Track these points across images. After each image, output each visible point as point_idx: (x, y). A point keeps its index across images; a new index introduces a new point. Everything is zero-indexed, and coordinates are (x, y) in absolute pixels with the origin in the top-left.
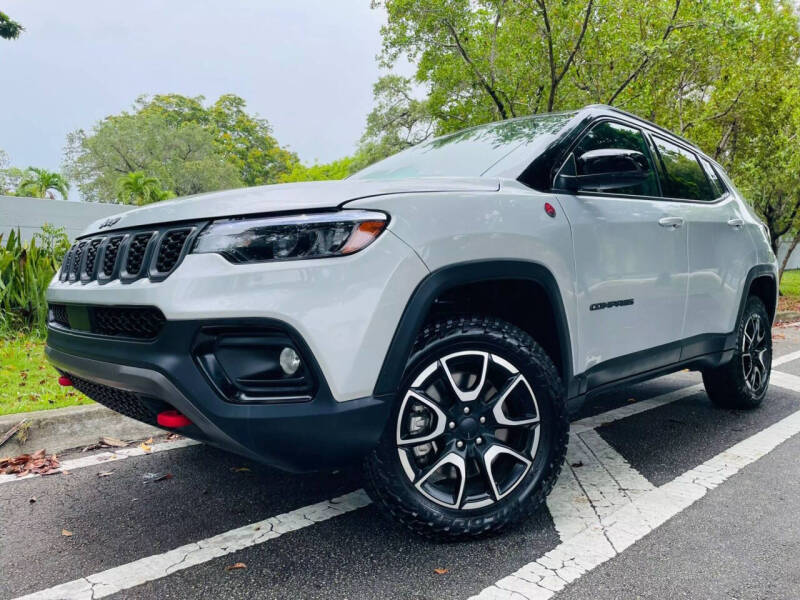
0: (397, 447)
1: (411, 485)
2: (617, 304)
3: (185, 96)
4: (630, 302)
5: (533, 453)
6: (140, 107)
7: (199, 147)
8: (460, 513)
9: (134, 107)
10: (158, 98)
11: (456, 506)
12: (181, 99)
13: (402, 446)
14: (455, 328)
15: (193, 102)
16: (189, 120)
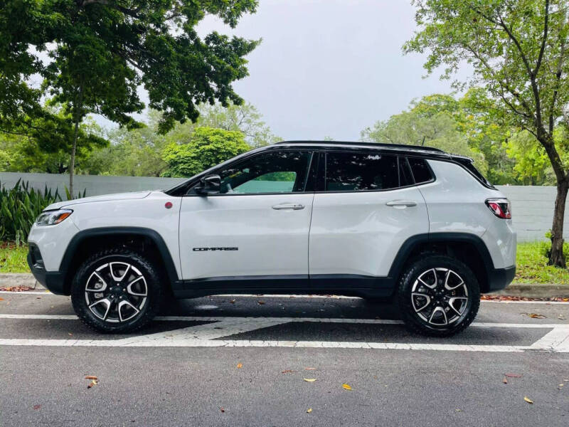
0: (85, 291)
1: (87, 307)
2: (226, 249)
3: (442, 94)
4: (237, 249)
5: (141, 308)
6: (413, 107)
7: (441, 129)
8: (104, 321)
9: (409, 107)
10: (424, 98)
11: (104, 319)
12: (439, 96)
13: (87, 291)
14: (128, 254)
15: (447, 97)
16: (443, 110)
